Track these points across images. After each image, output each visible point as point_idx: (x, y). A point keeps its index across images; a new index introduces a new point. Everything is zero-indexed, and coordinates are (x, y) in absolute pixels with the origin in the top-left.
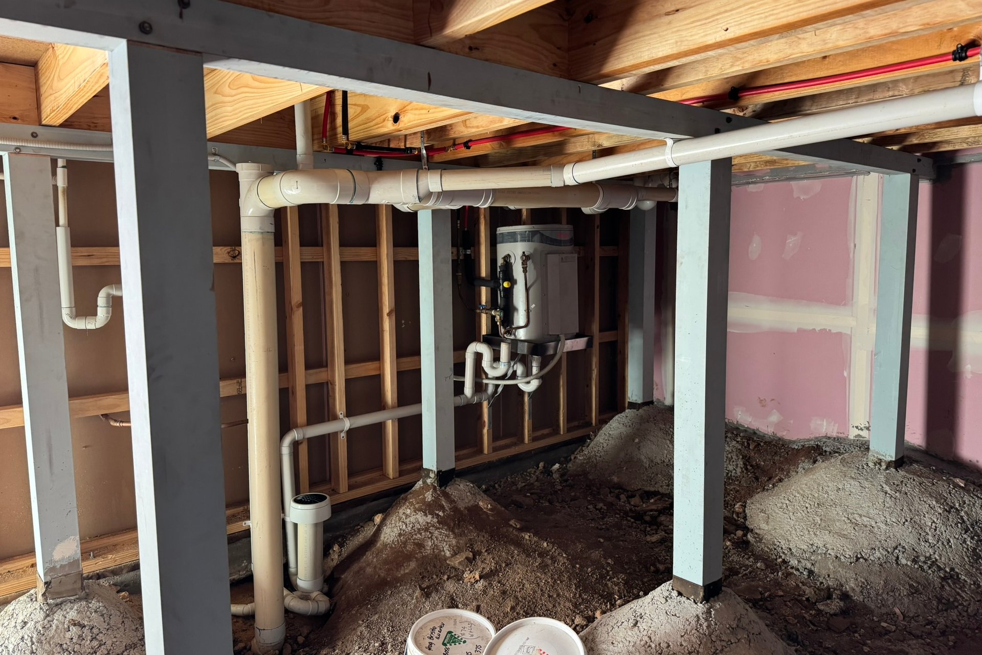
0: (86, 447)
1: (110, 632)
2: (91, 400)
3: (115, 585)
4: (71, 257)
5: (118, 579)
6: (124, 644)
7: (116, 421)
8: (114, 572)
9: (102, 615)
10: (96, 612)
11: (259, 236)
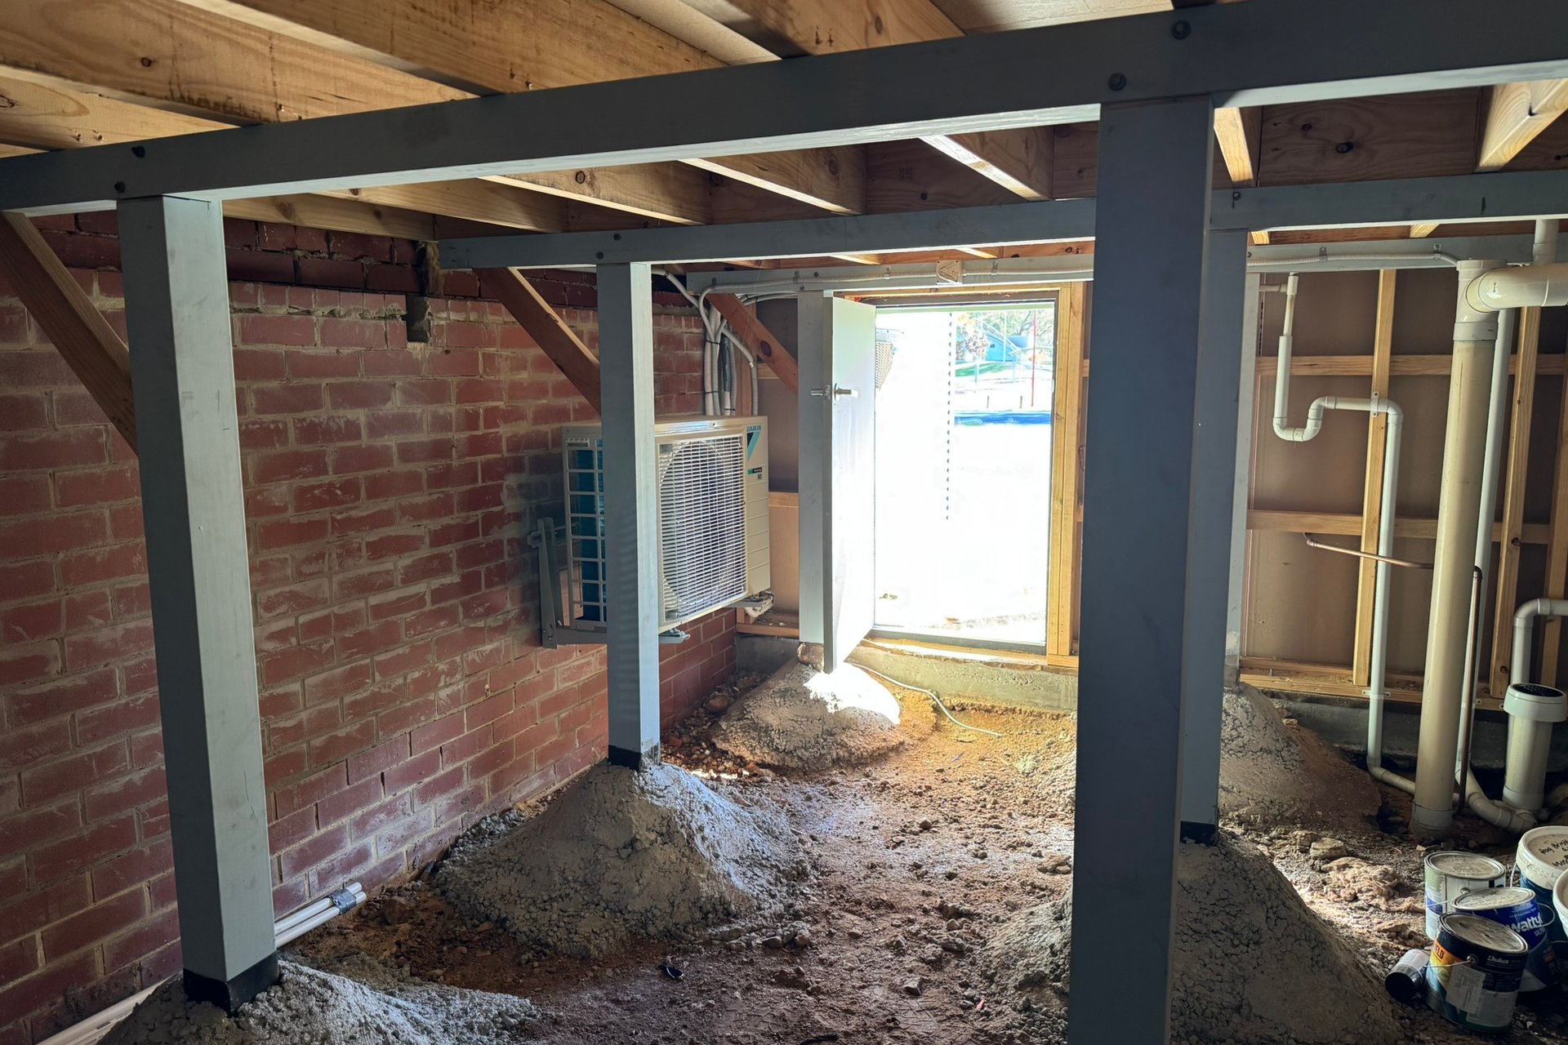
0: (1285, 564)
1: (1249, 729)
2: (1293, 515)
3: (1287, 709)
4: (1290, 366)
5: (1291, 704)
6: (1260, 746)
7: (1312, 540)
8: (1290, 697)
9: (1247, 712)
10: (1242, 707)
11: (1471, 345)
